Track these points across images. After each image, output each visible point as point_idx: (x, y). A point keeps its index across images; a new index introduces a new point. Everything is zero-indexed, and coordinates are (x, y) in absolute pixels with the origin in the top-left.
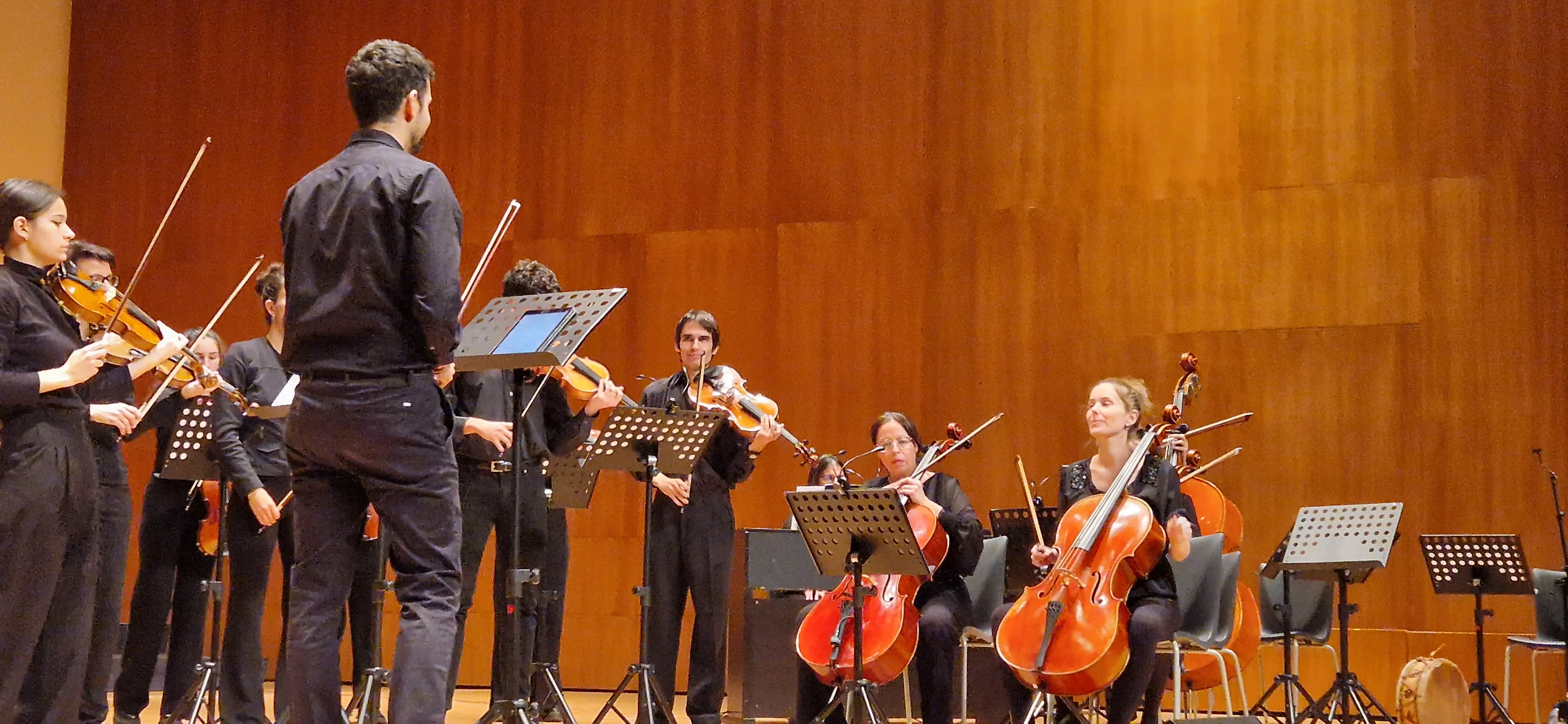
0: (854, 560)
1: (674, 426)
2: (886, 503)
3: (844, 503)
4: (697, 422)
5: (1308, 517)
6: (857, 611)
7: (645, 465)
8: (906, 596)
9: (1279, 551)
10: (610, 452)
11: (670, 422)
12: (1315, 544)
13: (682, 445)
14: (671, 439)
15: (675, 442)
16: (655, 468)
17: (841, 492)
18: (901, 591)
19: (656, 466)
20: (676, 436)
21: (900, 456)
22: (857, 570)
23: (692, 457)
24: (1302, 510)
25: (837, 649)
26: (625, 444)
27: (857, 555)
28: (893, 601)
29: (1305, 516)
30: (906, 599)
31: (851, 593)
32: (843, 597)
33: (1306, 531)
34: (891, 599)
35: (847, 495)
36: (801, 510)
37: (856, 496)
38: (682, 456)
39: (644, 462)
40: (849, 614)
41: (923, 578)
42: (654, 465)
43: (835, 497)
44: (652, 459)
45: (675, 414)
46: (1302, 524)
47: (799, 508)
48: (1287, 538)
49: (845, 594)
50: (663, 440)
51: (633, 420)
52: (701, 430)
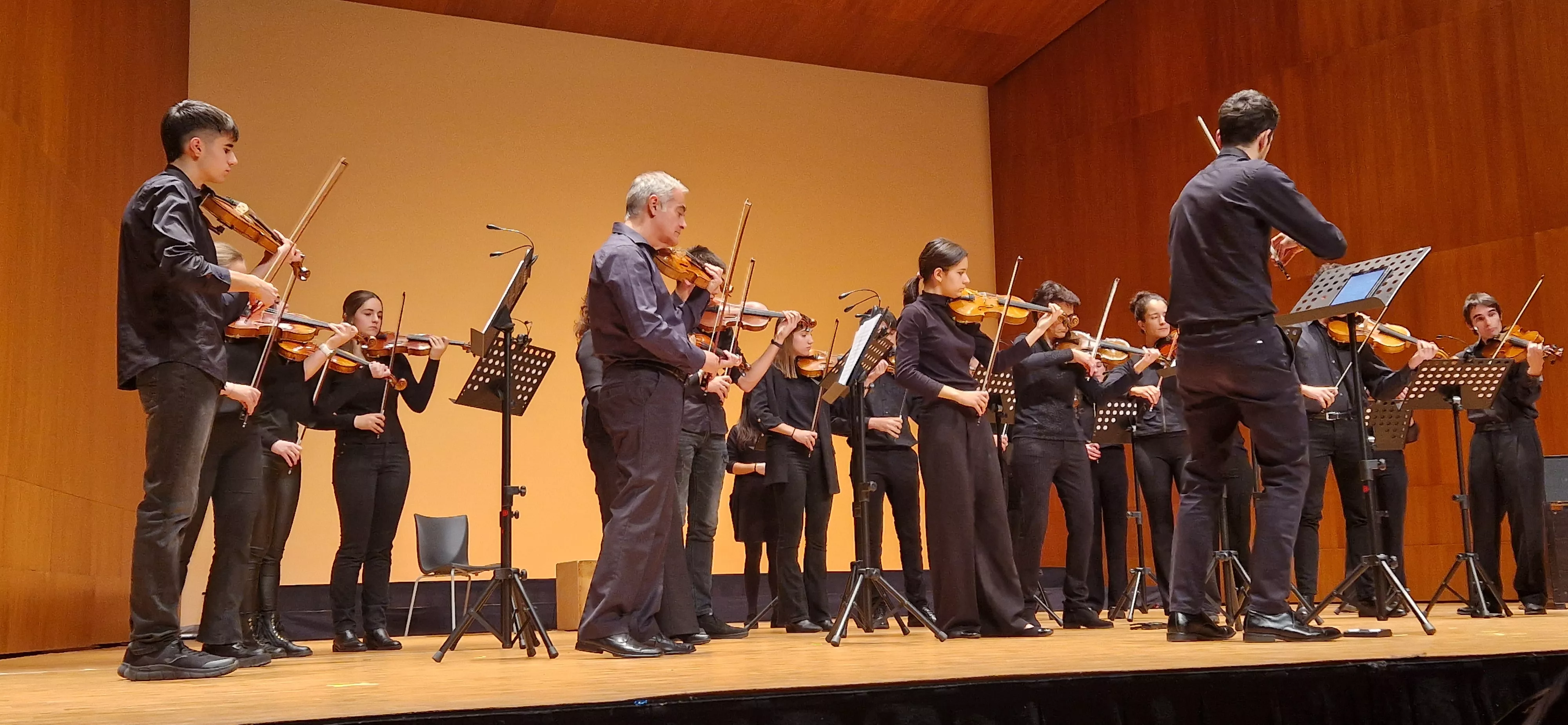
1: (1472, 372)
4: (1490, 367)
7: (1450, 403)
10: (1421, 396)
11: (1468, 369)
13: (1480, 386)
14: (1470, 382)
15: (1474, 385)
16: (1459, 405)
19: (1461, 404)
20: (1475, 380)
26: (1433, 389)
38: (1481, 395)
39: (1450, 401)
42: (1459, 403)
44: (1457, 399)
45: (1472, 362)
50: (1464, 384)
51: (1438, 369)
52: (1495, 373)
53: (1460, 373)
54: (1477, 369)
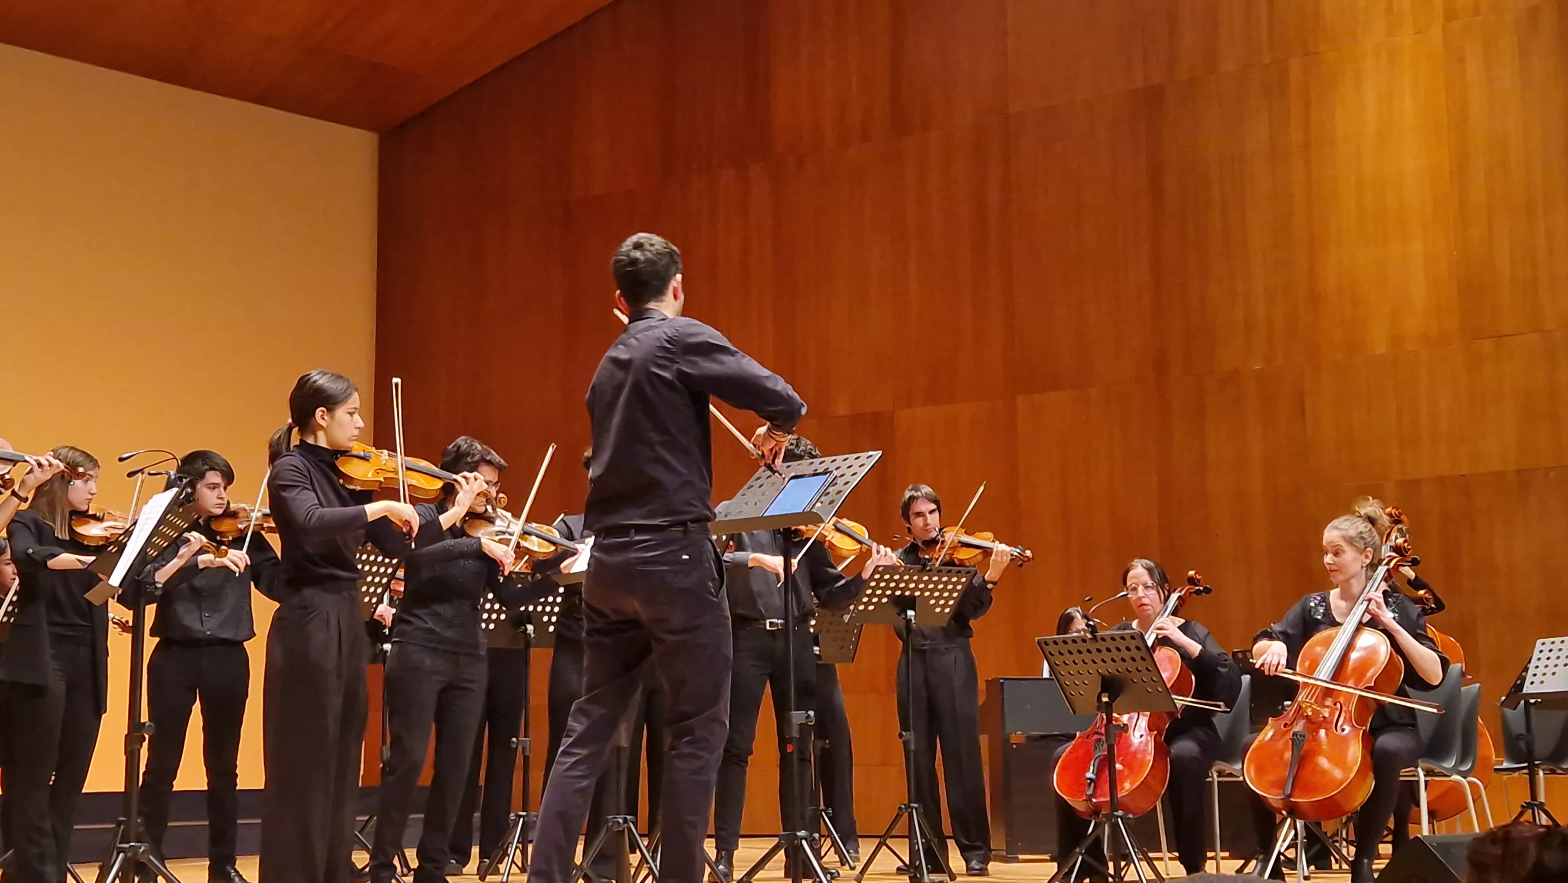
0: (1105, 699)
1: (930, 581)
2: (1132, 644)
3: (1093, 647)
4: (950, 577)
5: (1546, 648)
6: (1110, 748)
7: (904, 619)
8: (1155, 732)
9: (1519, 682)
10: (871, 608)
11: (926, 578)
12: (1554, 674)
13: (937, 599)
14: (927, 594)
15: (931, 597)
16: (913, 621)
17: (1089, 636)
18: (1150, 728)
19: (914, 619)
20: (932, 591)
21: (1145, 601)
22: (1108, 708)
23: (947, 610)
24: (1539, 642)
25: (1093, 784)
26: (885, 600)
27: (1107, 694)
28: (1143, 738)
29: (1542, 648)
30: (1156, 735)
31: (1103, 731)
32: (1096, 736)
33: (1544, 661)
34: (1141, 736)
35: (1095, 638)
36: (1052, 655)
37: (1103, 639)
38: (938, 610)
39: (904, 616)
40: (1103, 752)
41: (1171, 714)
42: (913, 618)
43: (1084, 641)
44: (911, 613)
46: (1541, 655)
47: (1050, 653)
48: (1526, 669)
49: (1097, 733)
50: (920, 595)
51: (892, 577)
52: (955, 584)
53: (917, 583)
54: (935, 579)
